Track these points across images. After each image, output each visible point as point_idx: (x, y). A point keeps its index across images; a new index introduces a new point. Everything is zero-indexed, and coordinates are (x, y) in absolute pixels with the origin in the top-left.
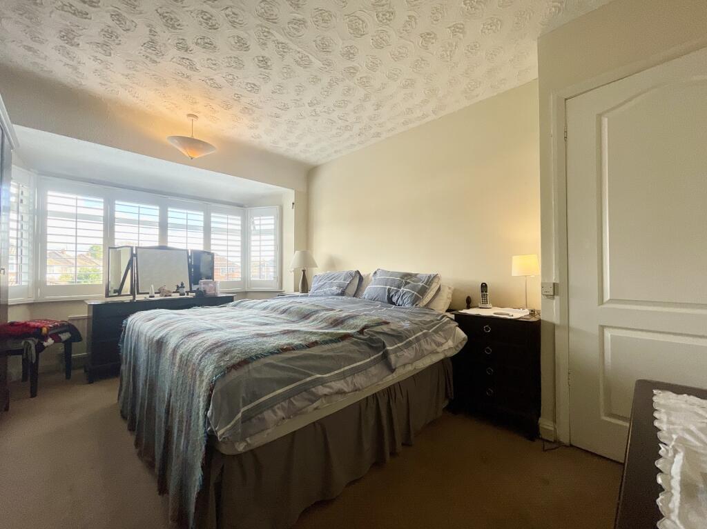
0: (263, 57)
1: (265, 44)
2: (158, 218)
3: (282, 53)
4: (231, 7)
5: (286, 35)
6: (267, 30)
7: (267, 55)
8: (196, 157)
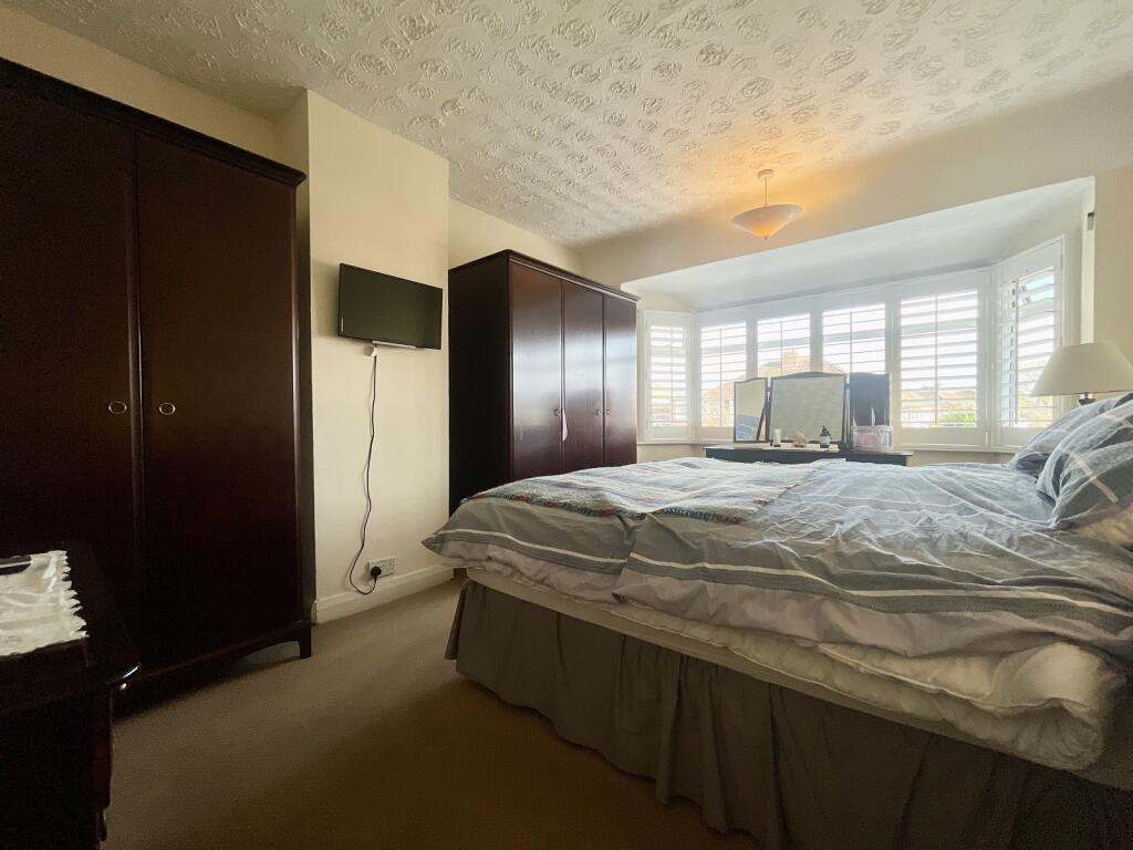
0: (702, 53)
1: (679, 42)
2: (808, 330)
3: (706, 24)
4: (611, 59)
5: (675, 8)
6: (655, 31)
7: (702, 46)
8: (771, 234)
